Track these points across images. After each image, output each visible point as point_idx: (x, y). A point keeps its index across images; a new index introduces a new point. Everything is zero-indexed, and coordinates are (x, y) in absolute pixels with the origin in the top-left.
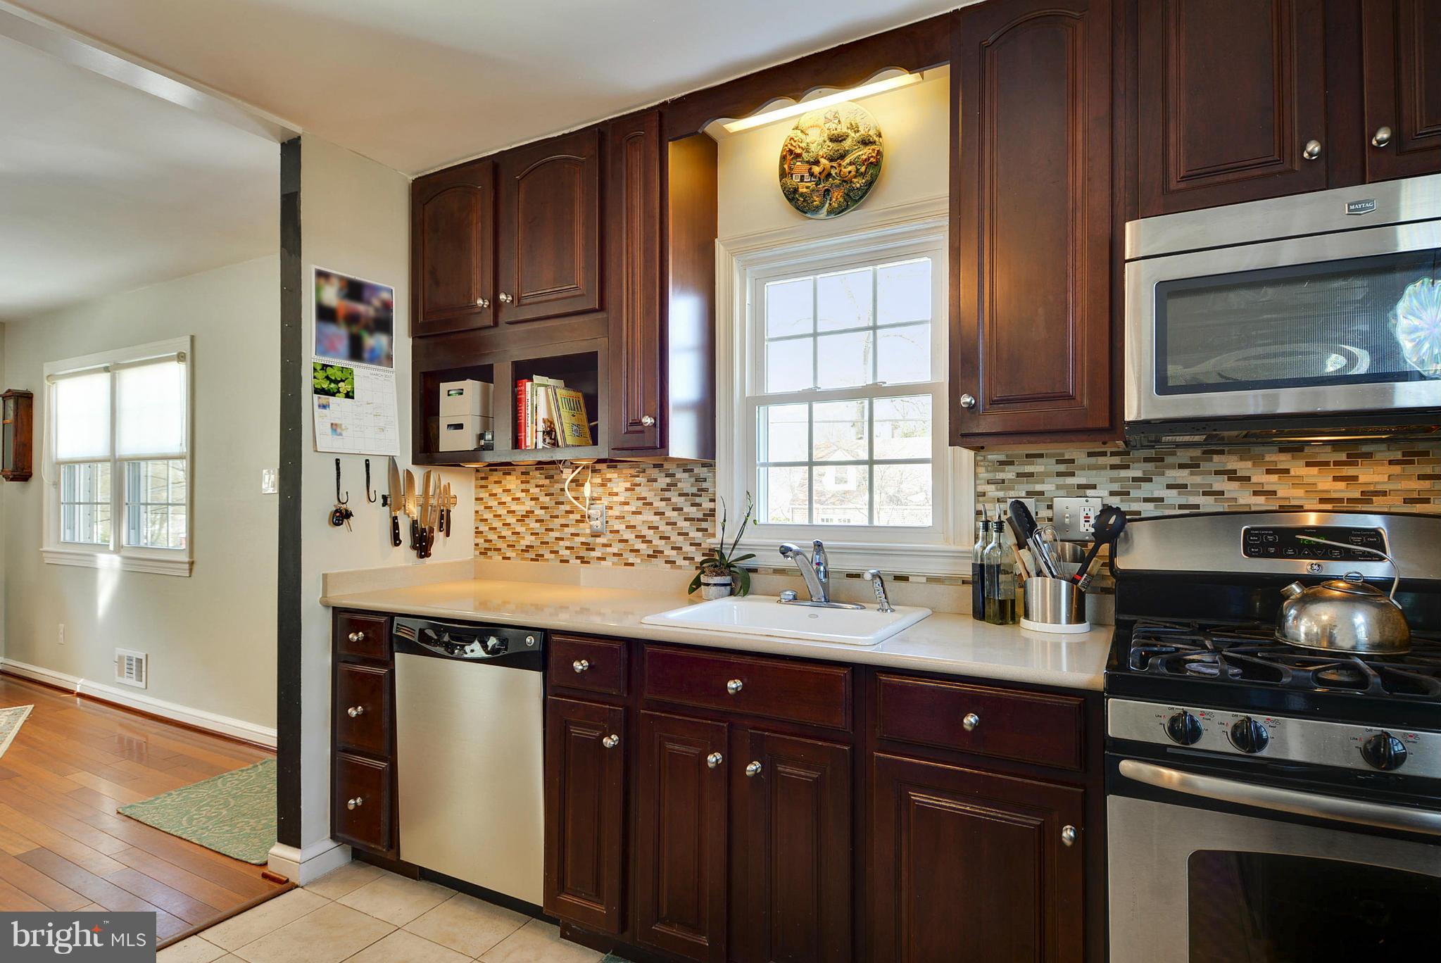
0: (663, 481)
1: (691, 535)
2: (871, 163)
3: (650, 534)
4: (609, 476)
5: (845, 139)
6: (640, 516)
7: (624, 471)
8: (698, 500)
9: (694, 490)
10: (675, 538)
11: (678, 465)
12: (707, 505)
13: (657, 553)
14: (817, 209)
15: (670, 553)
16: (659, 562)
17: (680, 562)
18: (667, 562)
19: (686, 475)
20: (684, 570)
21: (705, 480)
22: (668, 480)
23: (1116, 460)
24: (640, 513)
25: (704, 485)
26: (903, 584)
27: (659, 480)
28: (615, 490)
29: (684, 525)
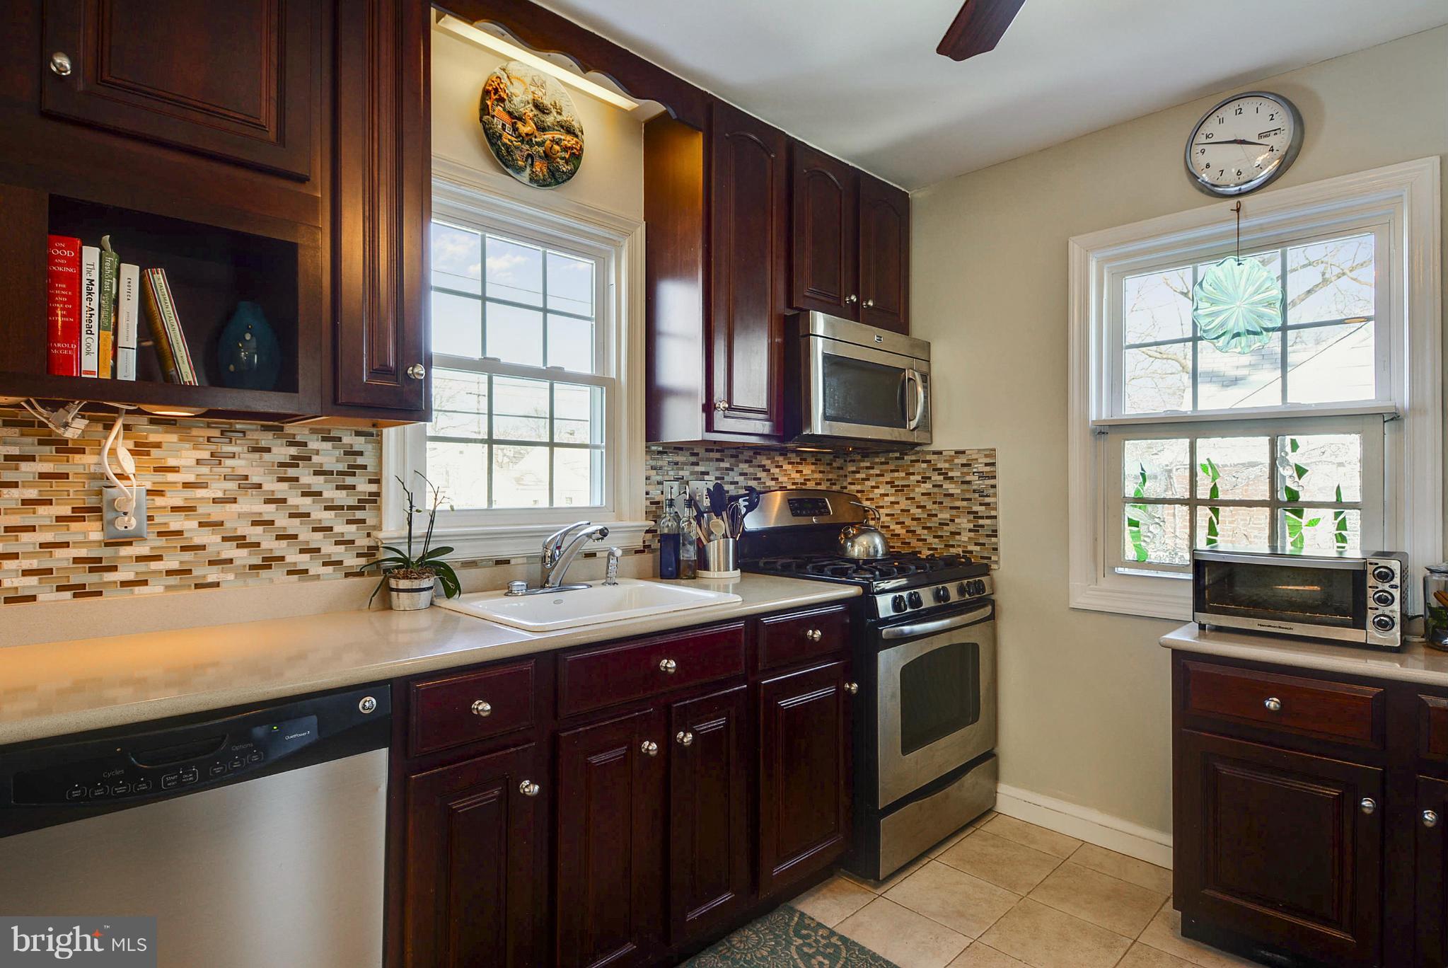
0: (282, 452)
1: (337, 529)
2: (574, 153)
3: (255, 533)
4: (153, 438)
5: (548, 114)
6: (234, 506)
7: (195, 432)
8: (349, 480)
9: (342, 467)
10: (306, 535)
11: (311, 429)
12: (364, 487)
13: (269, 562)
14: (520, 170)
15: (295, 558)
16: (277, 573)
17: (316, 568)
18: (290, 573)
19: (328, 445)
20: (323, 580)
21: (361, 453)
22: (293, 451)
23: (718, 455)
24: (234, 501)
25: (360, 461)
26: (591, 561)
27: (274, 450)
28: (171, 462)
29: (327, 517)
